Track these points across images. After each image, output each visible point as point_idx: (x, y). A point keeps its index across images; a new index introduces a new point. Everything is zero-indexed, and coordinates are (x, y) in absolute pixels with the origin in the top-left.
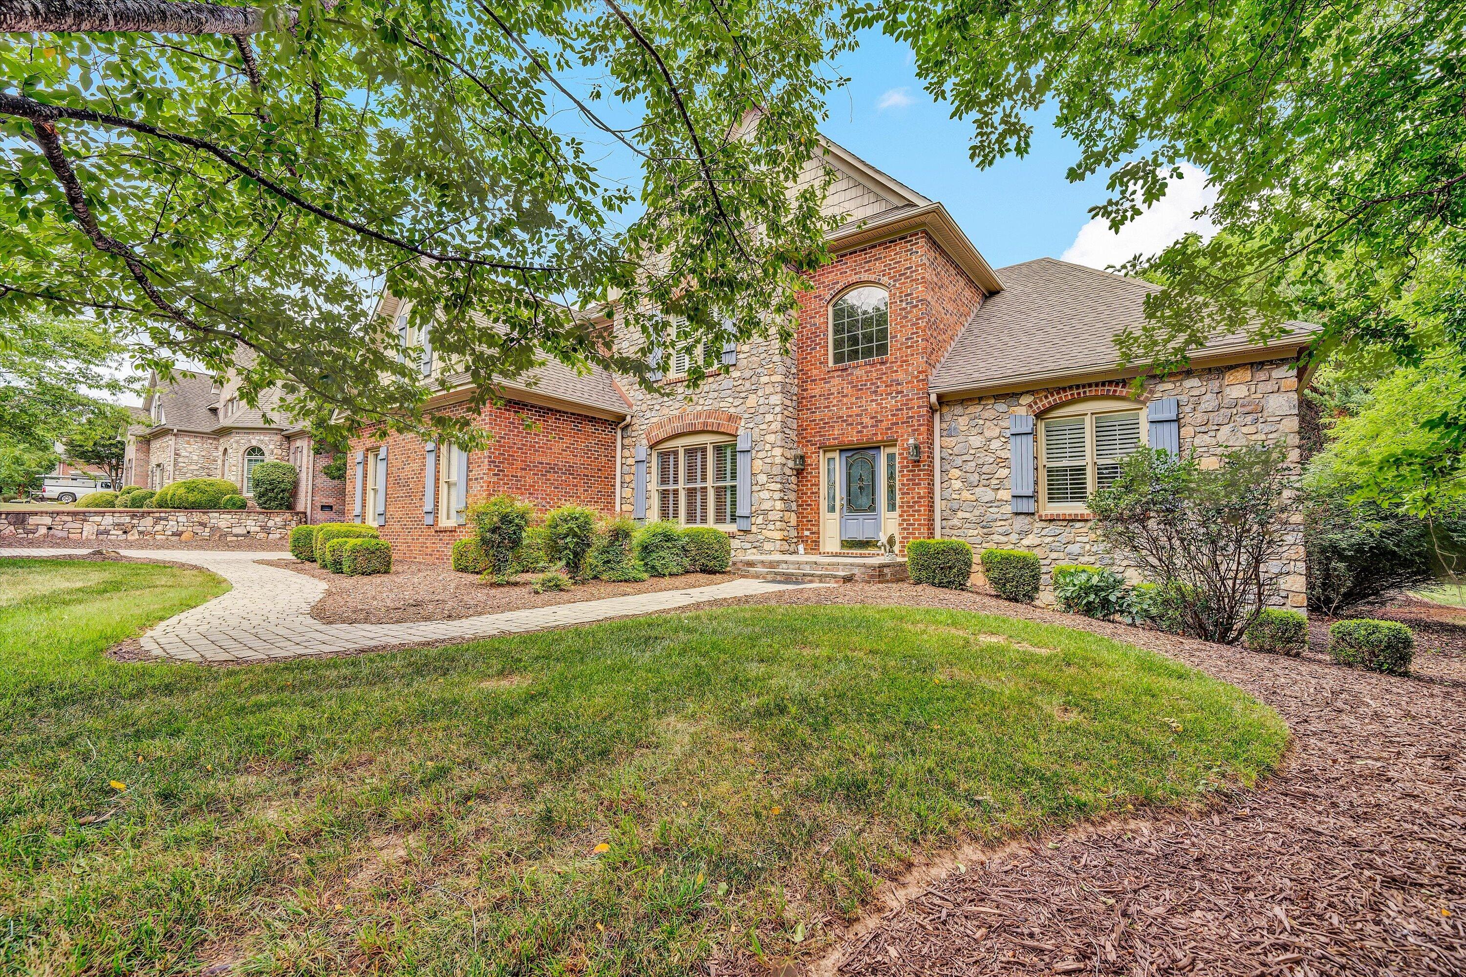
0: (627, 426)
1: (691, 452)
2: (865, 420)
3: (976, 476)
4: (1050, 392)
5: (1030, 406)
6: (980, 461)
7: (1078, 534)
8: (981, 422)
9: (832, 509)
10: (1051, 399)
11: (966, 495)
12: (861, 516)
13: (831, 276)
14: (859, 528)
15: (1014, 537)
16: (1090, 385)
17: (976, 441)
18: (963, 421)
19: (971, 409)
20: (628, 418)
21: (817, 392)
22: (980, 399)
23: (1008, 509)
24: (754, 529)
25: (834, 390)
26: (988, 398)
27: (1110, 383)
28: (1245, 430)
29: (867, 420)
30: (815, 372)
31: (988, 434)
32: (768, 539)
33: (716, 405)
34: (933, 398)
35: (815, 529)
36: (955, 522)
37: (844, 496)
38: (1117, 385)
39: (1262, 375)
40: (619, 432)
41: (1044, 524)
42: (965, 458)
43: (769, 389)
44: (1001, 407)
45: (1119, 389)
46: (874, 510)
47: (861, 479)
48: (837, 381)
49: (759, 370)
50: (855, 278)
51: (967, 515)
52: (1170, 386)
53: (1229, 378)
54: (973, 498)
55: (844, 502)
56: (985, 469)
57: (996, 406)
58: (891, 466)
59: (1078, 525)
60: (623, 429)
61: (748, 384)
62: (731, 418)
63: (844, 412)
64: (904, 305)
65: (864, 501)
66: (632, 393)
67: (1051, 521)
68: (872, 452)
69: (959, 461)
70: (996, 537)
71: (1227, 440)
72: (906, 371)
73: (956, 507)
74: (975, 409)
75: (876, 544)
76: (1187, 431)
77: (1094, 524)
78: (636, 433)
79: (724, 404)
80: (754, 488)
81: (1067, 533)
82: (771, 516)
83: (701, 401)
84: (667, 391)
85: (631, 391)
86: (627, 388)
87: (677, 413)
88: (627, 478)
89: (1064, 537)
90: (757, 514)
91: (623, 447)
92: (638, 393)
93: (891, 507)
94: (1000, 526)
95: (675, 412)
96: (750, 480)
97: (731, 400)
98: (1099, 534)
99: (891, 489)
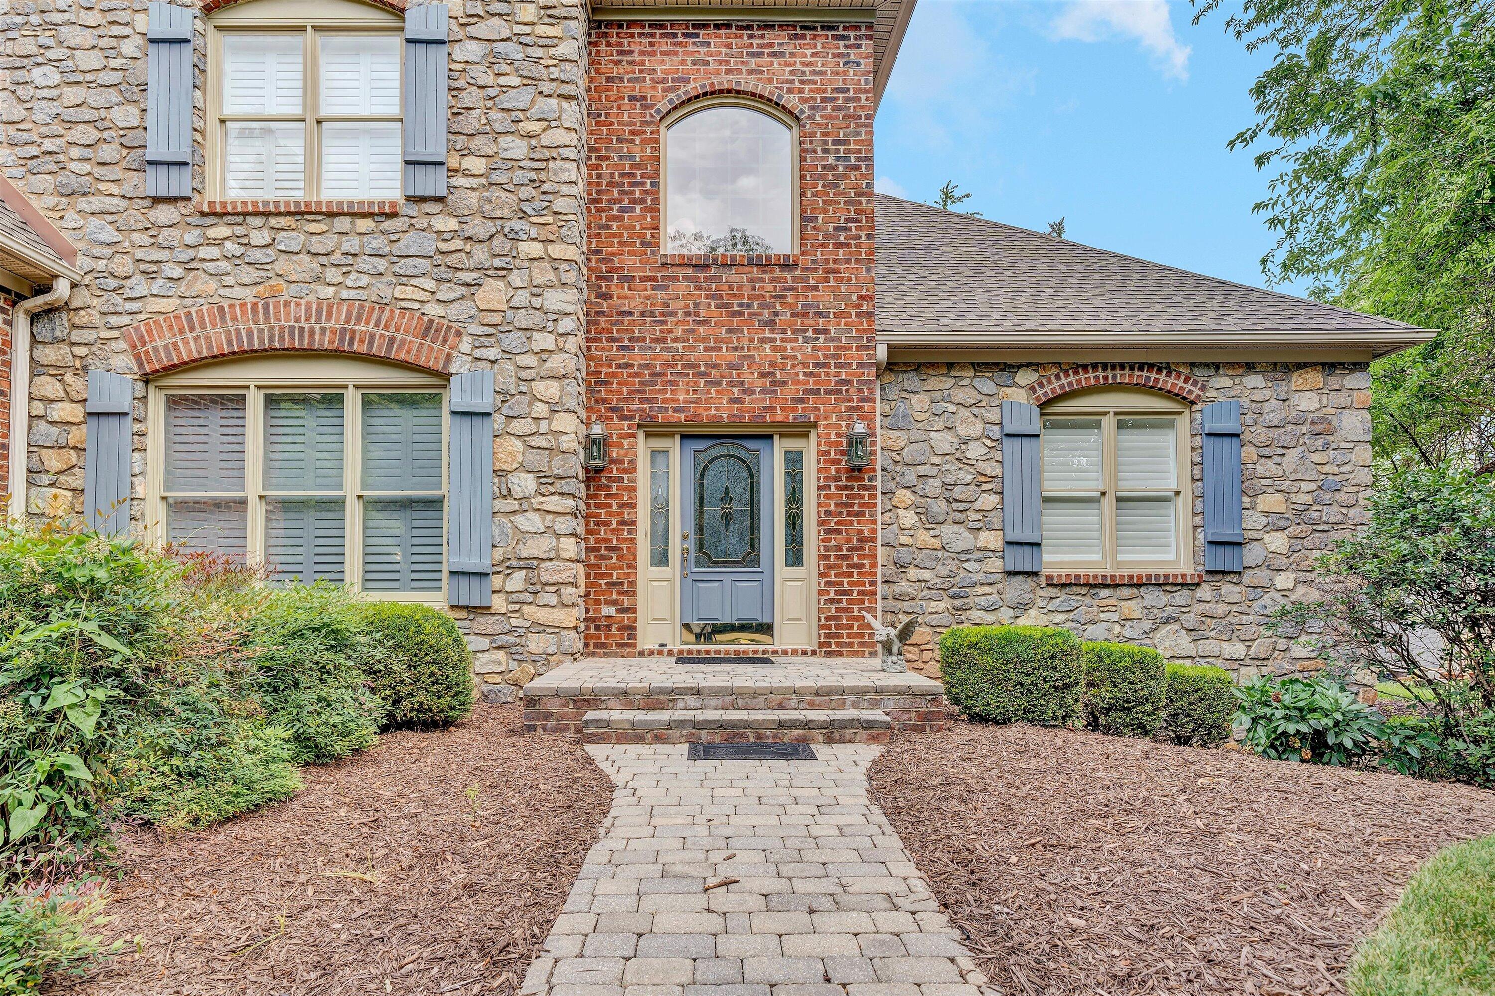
0: (51, 311)
1: (283, 405)
2: (747, 379)
3: (943, 503)
4: (1065, 368)
5: (1033, 389)
6: (950, 479)
7: (1103, 608)
8: (951, 408)
9: (661, 558)
10: (1064, 381)
11: (924, 537)
12: (728, 574)
13: (671, 63)
14: (726, 598)
15: (1005, 614)
16: (1122, 367)
17: (944, 442)
18: (920, 402)
19: (934, 383)
20: (62, 289)
21: (635, 303)
22: (950, 365)
23: (995, 565)
24: (499, 603)
25: (674, 306)
26: (963, 366)
27: (1151, 366)
28: (1315, 457)
29: (751, 378)
30: (629, 260)
31: (963, 430)
32: (540, 628)
33: (383, 289)
34: (882, 352)
35: (627, 601)
36: (904, 586)
37: (691, 531)
38: (1159, 371)
39: (1334, 382)
40: (22, 324)
41: (1053, 591)
42: (922, 470)
43: (542, 274)
44: (986, 385)
45: (1162, 377)
46: (756, 562)
47: (727, 497)
48: (682, 288)
49: (517, 225)
50: (724, 81)
51: (926, 575)
52: (1226, 382)
53: (1298, 380)
54: (937, 543)
55: (691, 545)
56: (958, 492)
57: (977, 383)
58: (794, 475)
59: (1104, 592)
60: (35, 318)
61: (480, 254)
62: (428, 328)
63: (699, 354)
64: (831, 160)
65: (732, 543)
66: (72, 219)
67: (1064, 585)
68: (751, 445)
69: (911, 476)
70: (975, 614)
71: (1296, 471)
72: (835, 291)
73: (905, 558)
74: (939, 383)
75: (767, 629)
76: (1248, 453)
77: (1126, 592)
78: (89, 336)
79: (409, 293)
80: (500, 505)
81: (1086, 606)
82: (548, 572)
83: (332, 275)
84: (212, 233)
85: (70, 214)
86: (52, 201)
87: (248, 295)
88: (53, 461)
89: (1082, 614)
90: (507, 567)
91: (37, 368)
92: (94, 221)
93: (795, 557)
94: (982, 595)
95: (238, 292)
96: (491, 484)
97: (430, 285)
98: (1133, 608)
99: (794, 522)
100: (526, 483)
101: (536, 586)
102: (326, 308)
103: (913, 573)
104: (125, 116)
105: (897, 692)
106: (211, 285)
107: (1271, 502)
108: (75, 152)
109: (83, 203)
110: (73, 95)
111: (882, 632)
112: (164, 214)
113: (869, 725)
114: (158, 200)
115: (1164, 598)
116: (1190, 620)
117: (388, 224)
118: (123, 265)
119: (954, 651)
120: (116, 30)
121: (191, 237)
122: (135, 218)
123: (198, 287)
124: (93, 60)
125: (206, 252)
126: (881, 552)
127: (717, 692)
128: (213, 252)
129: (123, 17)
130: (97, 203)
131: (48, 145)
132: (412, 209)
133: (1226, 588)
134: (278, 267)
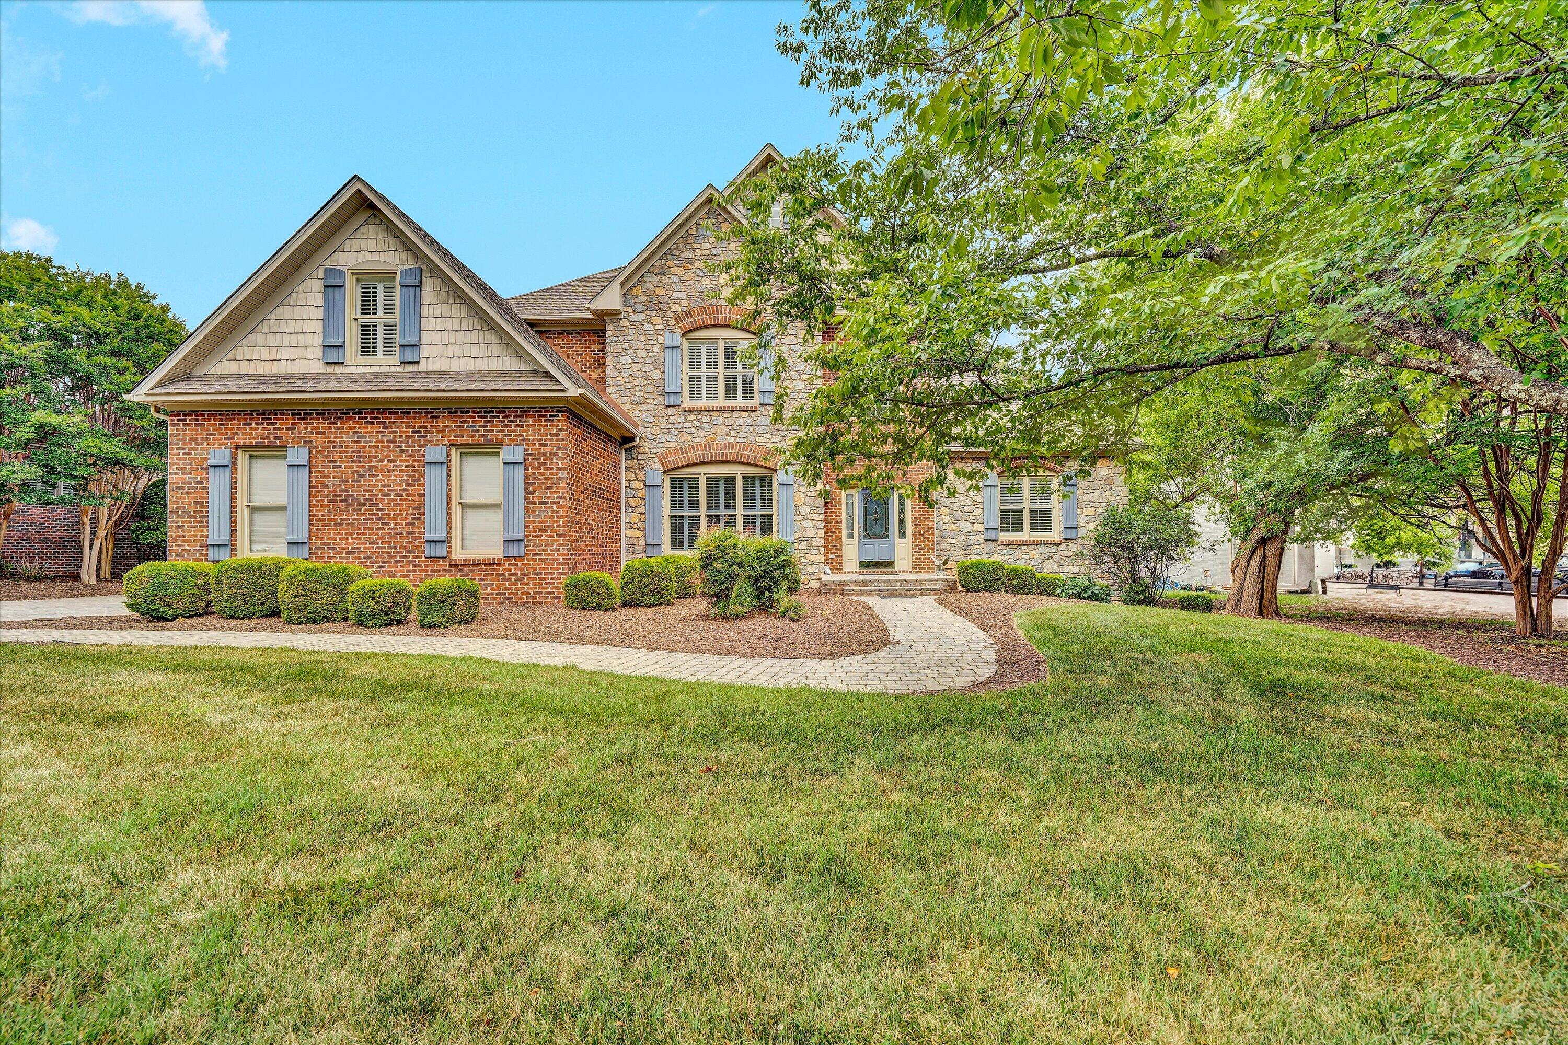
0: (633, 448)
1: (712, 481)
3: (960, 513)
6: (963, 503)
7: (1023, 554)
9: (851, 536)
11: (952, 526)
12: (876, 541)
14: (876, 550)
15: (985, 556)
17: (960, 488)
20: (637, 439)
23: (981, 537)
24: (798, 553)
27: (1042, 458)
28: (1106, 494)
32: (812, 563)
33: (752, 439)
35: (838, 552)
36: (945, 546)
37: (862, 526)
39: (1114, 463)
40: (623, 454)
41: (1002, 547)
42: (952, 500)
44: (977, 466)
45: (1046, 462)
46: (887, 537)
47: (876, 513)
51: (953, 541)
52: (1071, 464)
53: (1100, 463)
54: (958, 529)
55: (862, 530)
56: (966, 509)
57: (973, 465)
58: (902, 504)
59: (1024, 548)
60: (627, 451)
62: (769, 453)
65: (877, 529)
66: (637, 413)
67: (1008, 545)
69: (948, 502)
70: (972, 556)
71: (1099, 499)
73: (945, 535)
75: (891, 564)
76: (1080, 492)
77: (1032, 547)
78: (645, 456)
79: (761, 439)
80: (797, 518)
81: (1016, 553)
82: (814, 542)
83: (733, 433)
84: (689, 418)
85: (636, 411)
86: (630, 406)
87: (703, 441)
88: (633, 503)
89: (1015, 556)
90: (799, 540)
91: (627, 469)
92: (645, 414)
93: (903, 534)
94: (976, 549)
95: (699, 440)
96: (793, 510)
97: (769, 436)
98: (1035, 553)
99: (902, 522)
100: (805, 510)
101: (810, 547)
102: (731, 446)
103: (949, 541)
104: (656, 375)
105: (942, 580)
106: (689, 437)
107: (1089, 511)
108: (638, 388)
109: (640, 407)
110: (636, 367)
111: (937, 562)
112: (671, 411)
113: (933, 590)
114: (668, 406)
115: (1047, 550)
116: (1057, 558)
117: (753, 414)
118: (656, 430)
119: (961, 568)
120: (651, 342)
121: (681, 419)
122: (660, 412)
123: (684, 438)
124: (643, 354)
125: (686, 425)
126: (936, 532)
127: (885, 581)
128: (689, 425)
129: (654, 337)
130: (646, 407)
131: (627, 386)
132: (762, 408)
133: (1071, 545)
134: (714, 430)
